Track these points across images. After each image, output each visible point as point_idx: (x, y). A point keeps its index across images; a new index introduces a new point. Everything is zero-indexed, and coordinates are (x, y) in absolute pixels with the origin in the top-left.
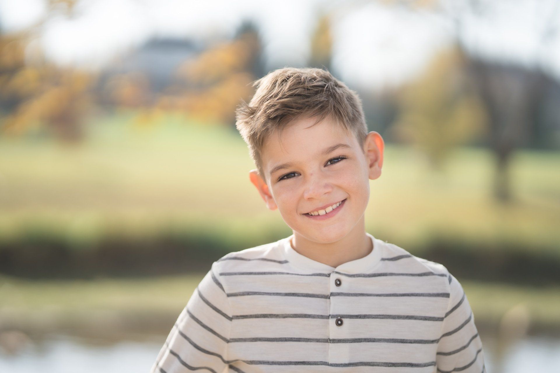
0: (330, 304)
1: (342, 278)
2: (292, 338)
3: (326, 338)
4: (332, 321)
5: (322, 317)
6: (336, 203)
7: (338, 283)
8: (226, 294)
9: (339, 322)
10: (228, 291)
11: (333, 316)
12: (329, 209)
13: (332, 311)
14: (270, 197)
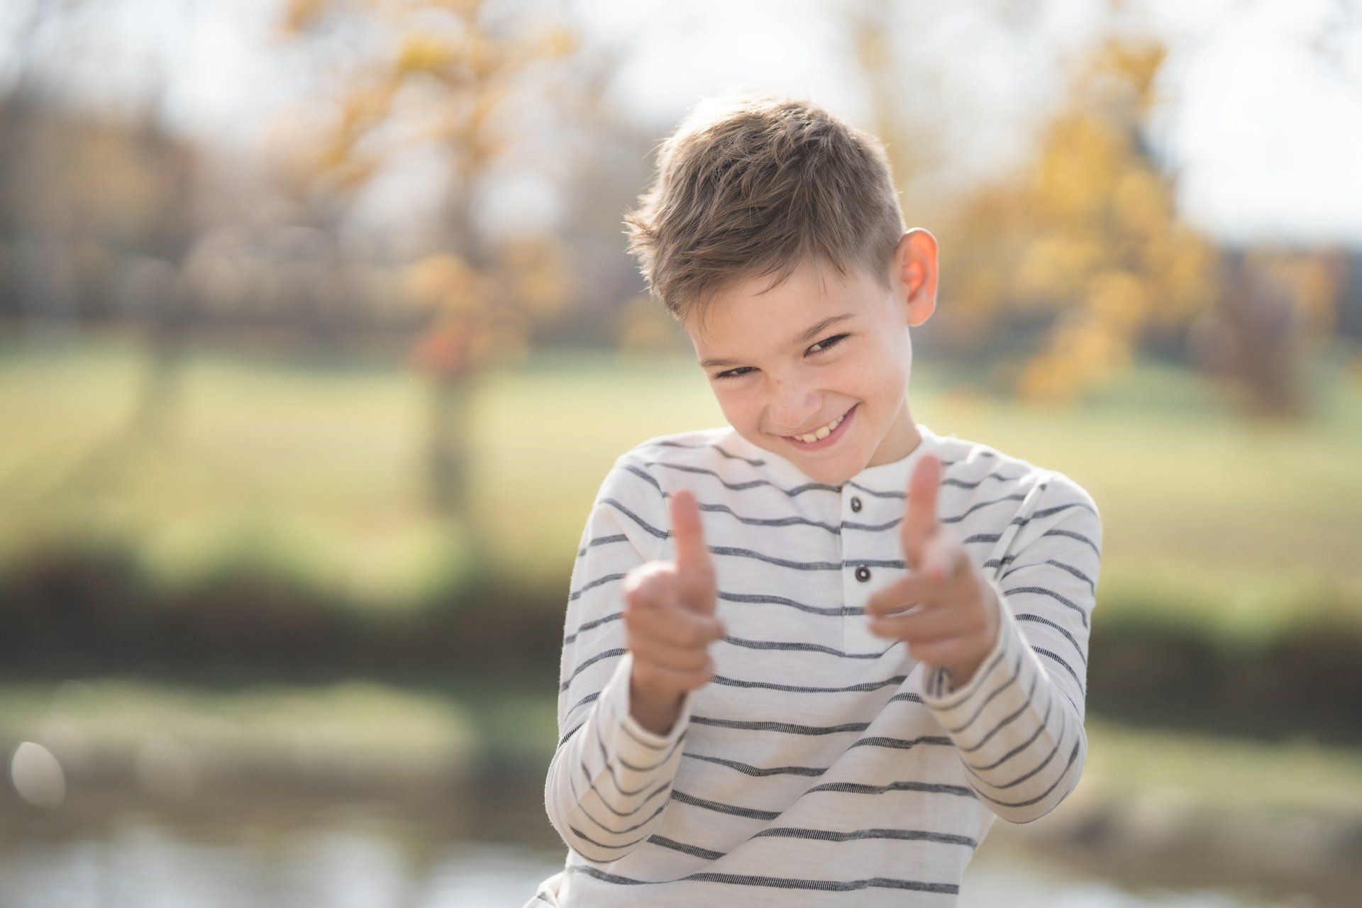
0: (841, 542)
1: (864, 497)
2: (775, 597)
3: (837, 606)
4: (849, 573)
5: (829, 566)
7: (857, 505)
8: (661, 493)
9: (863, 574)
10: (663, 490)
11: (849, 564)
13: (847, 555)
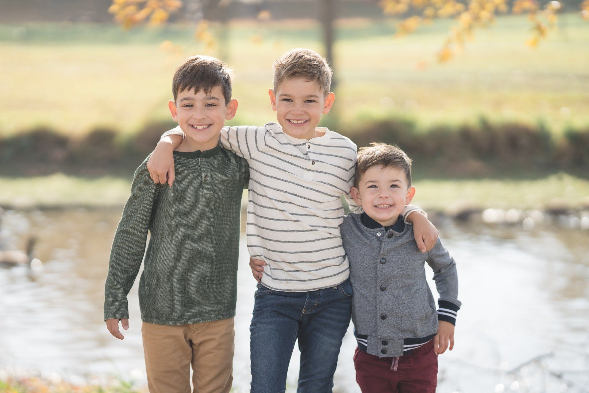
1: (311, 145)
4: (311, 162)
6: (303, 120)
12: (299, 122)
14: (275, 104)
